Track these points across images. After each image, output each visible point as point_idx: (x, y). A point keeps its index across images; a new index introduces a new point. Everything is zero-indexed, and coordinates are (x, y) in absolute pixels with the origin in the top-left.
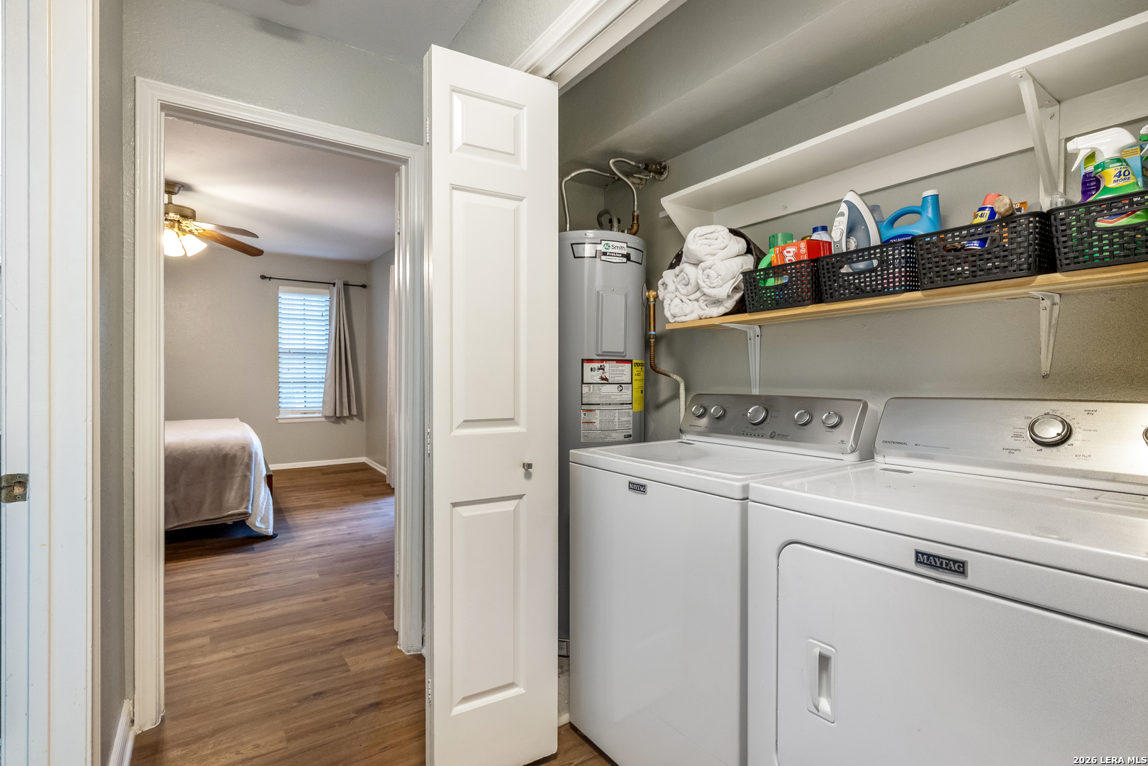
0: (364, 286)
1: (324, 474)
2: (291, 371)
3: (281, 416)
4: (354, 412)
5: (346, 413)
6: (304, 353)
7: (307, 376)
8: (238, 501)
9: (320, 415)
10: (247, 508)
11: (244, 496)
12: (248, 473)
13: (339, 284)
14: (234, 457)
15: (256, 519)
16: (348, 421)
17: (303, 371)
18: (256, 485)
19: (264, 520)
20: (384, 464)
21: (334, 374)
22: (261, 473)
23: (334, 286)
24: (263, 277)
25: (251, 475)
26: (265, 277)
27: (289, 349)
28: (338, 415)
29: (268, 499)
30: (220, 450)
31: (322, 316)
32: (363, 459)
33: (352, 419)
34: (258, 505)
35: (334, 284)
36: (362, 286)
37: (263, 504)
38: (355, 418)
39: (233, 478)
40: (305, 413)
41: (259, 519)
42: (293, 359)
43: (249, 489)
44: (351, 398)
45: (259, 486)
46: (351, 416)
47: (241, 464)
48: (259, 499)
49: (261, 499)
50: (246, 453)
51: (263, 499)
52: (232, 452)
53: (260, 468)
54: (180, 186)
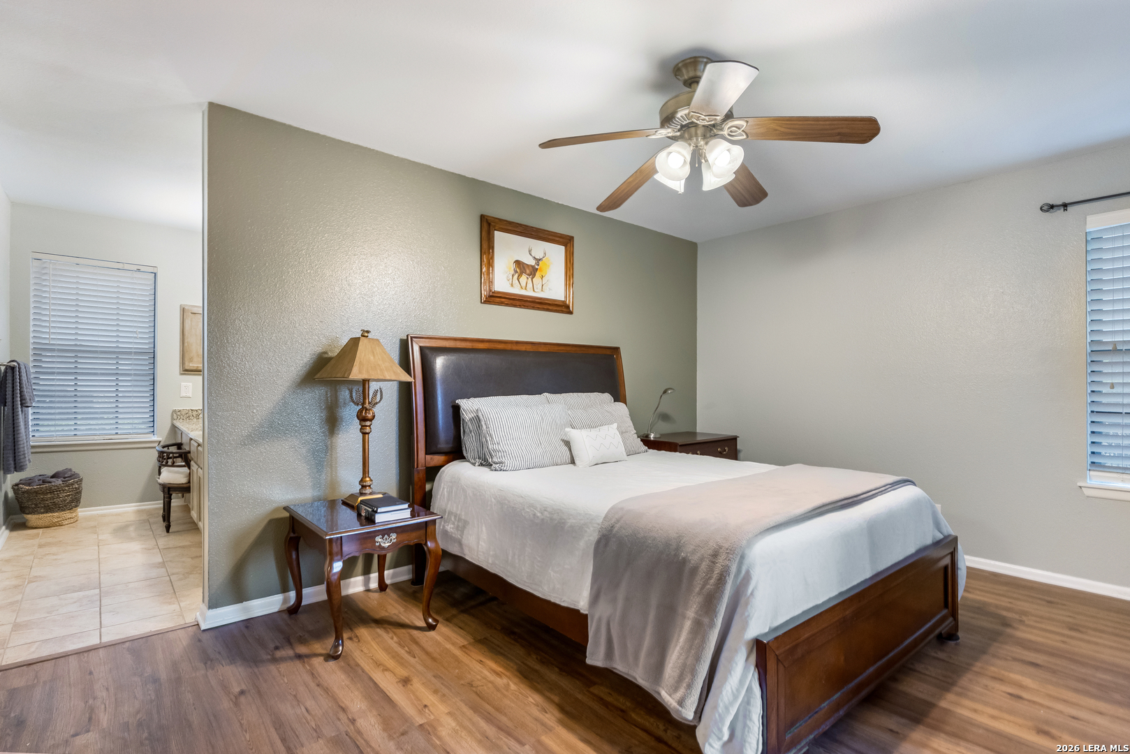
3: (1089, 483)
8: (676, 673)
10: (682, 703)
11: (688, 672)
14: (694, 571)
18: (724, 654)
22: (744, 628)
24: (1054, 206)
25: (711, 627)
30: (679, 547)
34: (715, 707)
39: (684, 616)
41: (715, 743)
42: (1124, 363)
43: (697, 659)
45: (730, 660)
47: (699, 592)
48: (721, 693)
49: (724, 693)
50: (717, 571)
51: (731, 698)
52: (694, 559)
53: (746, 614)
54: (705, 60)
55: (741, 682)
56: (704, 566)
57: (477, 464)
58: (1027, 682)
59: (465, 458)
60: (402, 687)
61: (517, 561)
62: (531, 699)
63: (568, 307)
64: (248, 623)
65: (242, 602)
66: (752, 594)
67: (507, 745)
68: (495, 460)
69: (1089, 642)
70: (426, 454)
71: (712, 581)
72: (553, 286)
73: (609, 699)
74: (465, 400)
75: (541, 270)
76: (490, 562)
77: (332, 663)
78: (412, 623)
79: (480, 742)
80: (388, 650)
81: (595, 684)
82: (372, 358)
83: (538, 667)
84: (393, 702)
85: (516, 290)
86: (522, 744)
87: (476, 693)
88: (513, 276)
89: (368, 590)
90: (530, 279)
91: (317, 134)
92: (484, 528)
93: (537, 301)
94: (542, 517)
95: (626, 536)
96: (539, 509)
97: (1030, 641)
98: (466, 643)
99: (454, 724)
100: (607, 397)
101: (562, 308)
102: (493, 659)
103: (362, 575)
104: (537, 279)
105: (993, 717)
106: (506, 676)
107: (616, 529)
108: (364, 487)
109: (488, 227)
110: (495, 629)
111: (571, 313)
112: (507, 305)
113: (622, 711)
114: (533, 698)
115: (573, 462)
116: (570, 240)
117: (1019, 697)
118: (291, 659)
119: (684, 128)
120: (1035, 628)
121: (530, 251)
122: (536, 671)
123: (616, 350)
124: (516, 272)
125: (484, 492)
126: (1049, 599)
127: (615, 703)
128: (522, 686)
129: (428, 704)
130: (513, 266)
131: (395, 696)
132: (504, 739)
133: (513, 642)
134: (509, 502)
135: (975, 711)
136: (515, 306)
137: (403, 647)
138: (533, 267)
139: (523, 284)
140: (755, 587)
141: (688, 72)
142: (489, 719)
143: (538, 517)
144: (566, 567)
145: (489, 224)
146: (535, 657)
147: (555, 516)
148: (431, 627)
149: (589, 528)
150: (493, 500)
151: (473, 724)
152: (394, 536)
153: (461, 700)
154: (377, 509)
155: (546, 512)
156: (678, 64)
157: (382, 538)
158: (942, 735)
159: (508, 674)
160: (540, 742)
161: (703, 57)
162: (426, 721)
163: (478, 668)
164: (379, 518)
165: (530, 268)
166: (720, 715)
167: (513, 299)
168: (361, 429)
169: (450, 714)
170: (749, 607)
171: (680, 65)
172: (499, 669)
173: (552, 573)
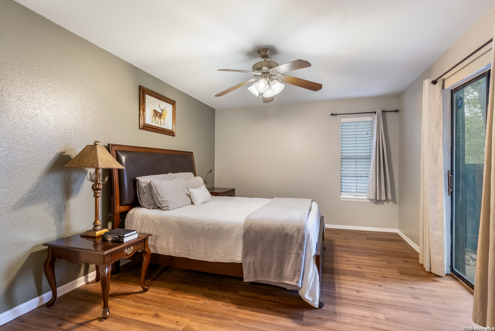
0: (397, 111)
1: (368, 239)
2: (348, 169)
3: (342, 197)
4: (390, 197)
5: (383, 198)
6: (356, 158)
7: (358, 173)
8: (292, 273)
9: (366, 198)
10: (298, 282)
11: (298, 272)
12: (301, 252)
13: (379, 111)
14: (292, 237)
15: (305, 292)
16: (385, 203)
17: (355, 169)
18: (307, 263)
19: (312, 294)
20: (418, 244)
21: (375, 171)
22: (311, 253)
23: (375, 114)
24: (332, 115)
25: (303, 254)
26: (333, 114)
27: (347, 156)
28: (378, 199)
29: (316, 276)
30: (283, 229)
31: (367, 134)
32: (396, 231)
33: (388, 202)
34: (307, 281)
35: (375, 113)
36: (395, 111)
37: (311, 280)
38: (390, 202)
39: (291, 253)
40: (356, 196)
41: (307, 293)
42: (349, 162)
43: (300, 266)
44: (388, 188)
45: (309, 264)
46: (387, 200)
47: (296, 244)
48: (308, 275)
49: (309, 275)
50: (301, 235)
51: (311, 276)
52: (291, 233)
53: (311, 248)
54: (270, 50)
55: (313, 270)
56: (295, 234)
57: (151, 208)
58: (347, 256)
59: (141, 206)
60: (157, 319)
61: (196, 249)
62: (219, 304)
63: (173, 133)
64: (20, 319)
65: (12, 308)
66: (311, 241)
67: (226, 323)
68: (163, 205)
69: (351, 242)
70: (120, 206)
71: (300, 239)
72: (167, 123)
73: (248, 295)
74: (140, 177)
75: (163, 116)
76: (177, 252)
77: (105, 321)
78: (131, 291)
79: (215, 326)
80: (131, 306)
81: (238, 291)
82: (104, 156)
83: (210, 292)
84: (159, 326)
85: (154, 124)
86: (233, 320)
87: (194, 309)
88: (153, 117)
89: (88, 283)
90: (159, 119)
91: (61, 27)
92: (171, 238)
93: (162, 129)
94: (208, 227)
95: (258, 229)
96: (205, 224)
97: (341, 245)
98: (169, 292)
99: (197, 324)
100: (192, 174)
101: (171, 133)
102: (188, 295)
103: (83, 276)
104: (162, 119)
105: (348, 267)
106: (201, 299)
107: (253, 227)
108: (96, 226)
109: (143, 92)
110: (177, 283)
111: (174, 136)
112: (150, 131)
113: (255, 297)
114: (220, 304)
115: (192, 203)
116: (174, 103)
117: (349, 260)
118: (75, 327)
119: (264, 73)
120: (338, 241)
121: (159, 106)
122: (212, 294)
123: (192, 153)
124: (154, 115)
125: (167, 221)
126: (336, 233)
127: (251, 295)
128: (211, 301)
129: (178, 320)
130: (153, 112)
131: (158, 323)
132: (223, 321)
133: (190, 286)
134: (186, 223)
135: (343, 267)
136: (153, 131)
137: (139, 303)
138: (160, 113)
139: (157, 121)
140: (312, 238)
141: (264, 53)
142: (211, 317)
143: (206, 228)
144: (226, 246)
145: (144, 91)
146: (205, 289)
147: (216, 226)
148: (145, 290)
149: (236, 229)
150: (175, 223)
151: (205, 320)
152: (132, 248)
153: (191, 314)
154: (124, 235)
155: (210, 225)
156: (260, 49)
157: (127, 250)
158: (341, 275)
159: (201, 298)
160: (237, 317)
161: (270, 49)
162: (184, 327)
163: (185, 300)
164: (125, 240)
165: (160, 114)
166: (309, 283)
167: (153, 128)
168: (94, 195)
169: (191, 321)
170: (311, 245)
171: (261, 50)
172: (195, 298)
173: (219, 250)
